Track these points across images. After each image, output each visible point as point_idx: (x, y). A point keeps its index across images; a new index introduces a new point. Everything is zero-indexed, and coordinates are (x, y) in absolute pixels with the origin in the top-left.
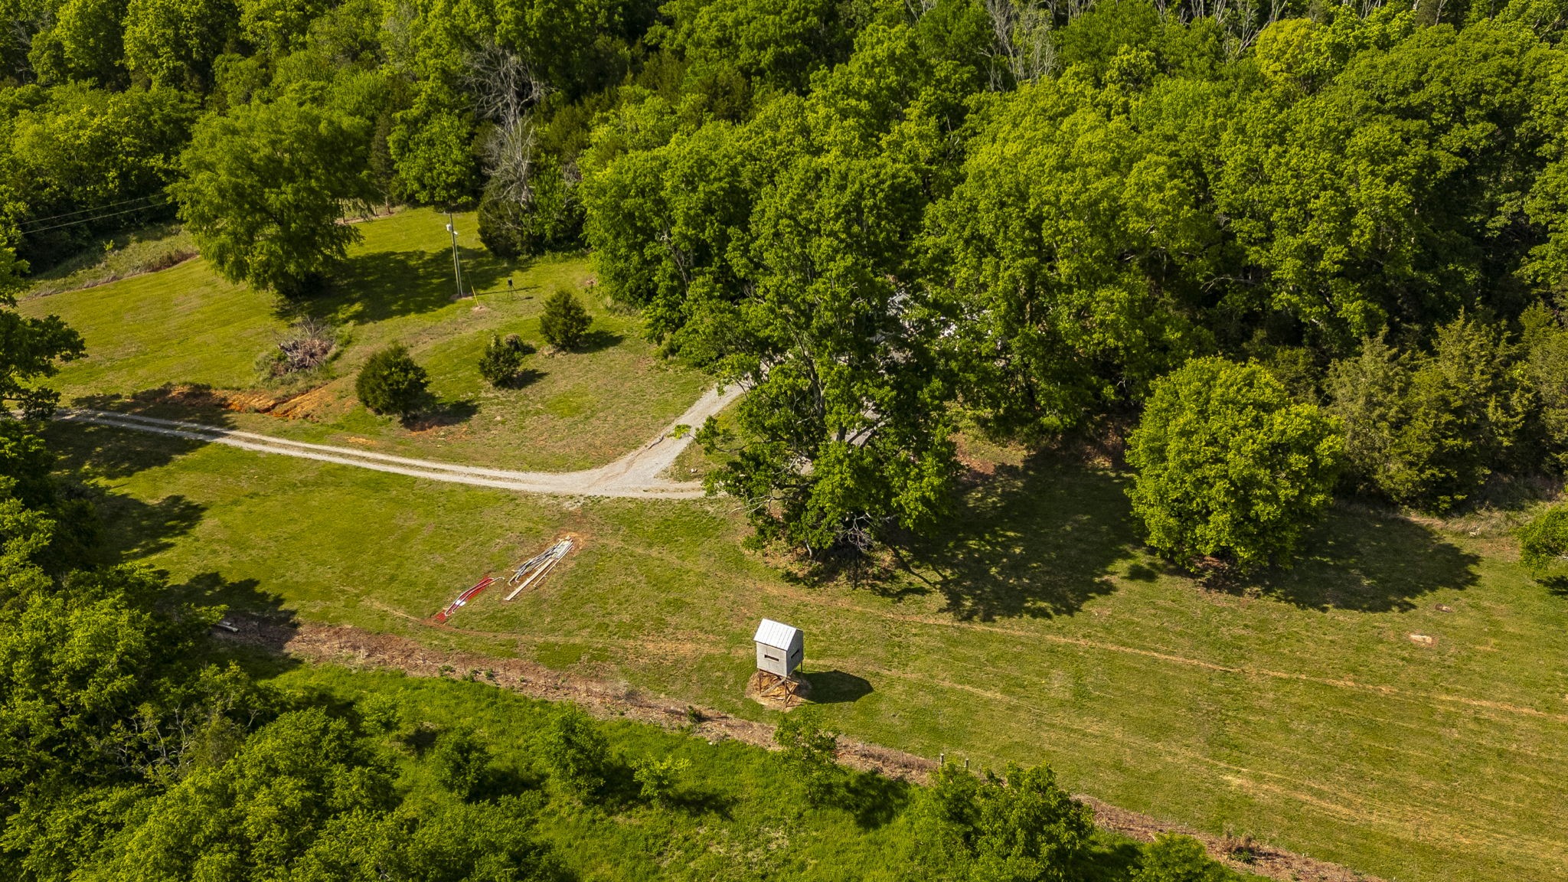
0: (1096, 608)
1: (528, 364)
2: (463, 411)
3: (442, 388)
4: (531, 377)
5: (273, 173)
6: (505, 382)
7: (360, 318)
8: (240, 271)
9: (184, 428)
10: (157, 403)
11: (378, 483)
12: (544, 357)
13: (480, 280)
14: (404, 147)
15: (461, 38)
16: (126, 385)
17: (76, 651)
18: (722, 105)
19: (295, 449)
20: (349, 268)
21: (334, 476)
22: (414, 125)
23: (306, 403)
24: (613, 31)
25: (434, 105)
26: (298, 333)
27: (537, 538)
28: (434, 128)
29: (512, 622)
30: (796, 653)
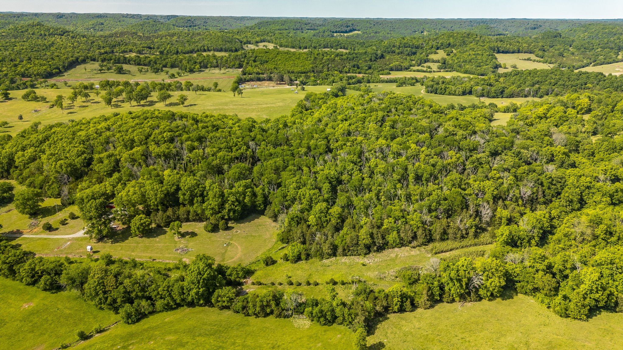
0: (127, 241)
1: (67, 222)
2: (57, 229)
3: (54, 226)
4: (67, 224)
5: (28, 199)
6: (63, 225)
7: (42, 217)
8: (23, 213)
9: (16, 235)
10: (12, 232)
11: (46, 239)
12: (69, 221)
13: (60, 210)
14: (48, 189)
15: (57, 172)
16: (7, 231)
17: (18, 254)
18: (99, 181)
19: (34, 236)
20: (39, 210)
21: (40, 239)
22: (50, 186)
23: (35, 230)
24: (85, 166)
25: (53, 182)
26: (33, 221)
27: (66, 243)
28: (53, 186)
29: (62, 251)
30: (91, 249)
